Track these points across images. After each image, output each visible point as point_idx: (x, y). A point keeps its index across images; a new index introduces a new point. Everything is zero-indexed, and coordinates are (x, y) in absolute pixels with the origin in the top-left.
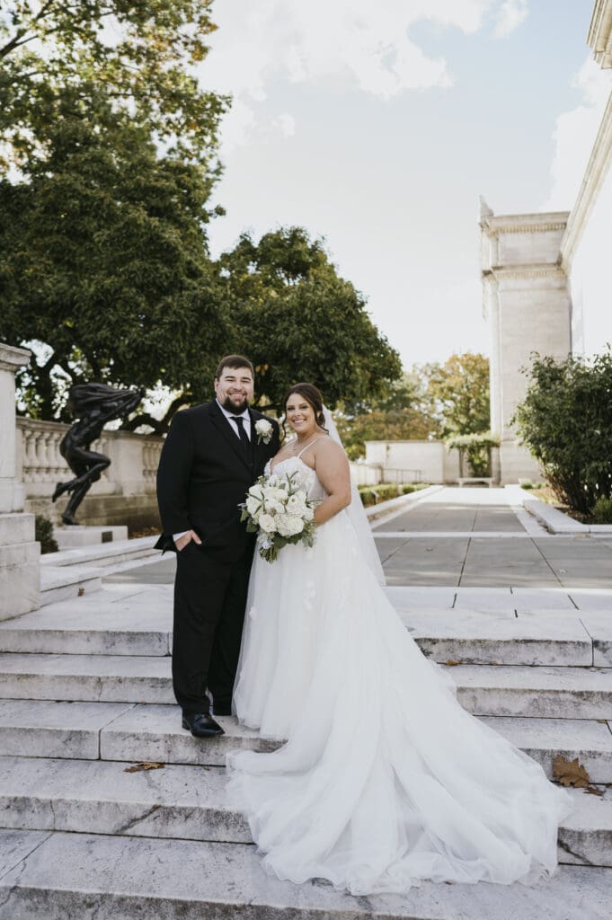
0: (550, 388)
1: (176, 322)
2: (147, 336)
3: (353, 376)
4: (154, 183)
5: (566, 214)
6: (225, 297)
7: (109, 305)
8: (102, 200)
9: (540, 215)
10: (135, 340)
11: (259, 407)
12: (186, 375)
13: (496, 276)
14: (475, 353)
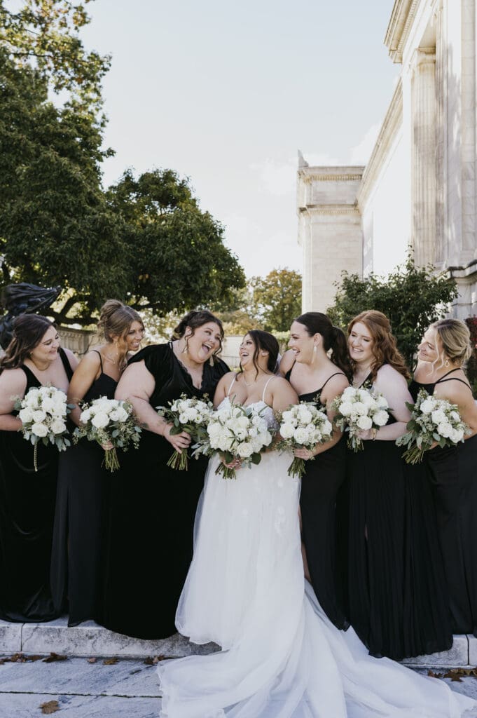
0: (355, 297)
1: (80, 239)
2: (57, 249)
3: (212, 285)
4: (60, 130)
5: (362, 168)
6: (118, 222)
7: (27, 225)
8: (20, 141)
9: (343, 167)
10: (48, 252)
11: (139, 306)
12: (87, 279)
13: (309, 212)
14: (290, 270)
